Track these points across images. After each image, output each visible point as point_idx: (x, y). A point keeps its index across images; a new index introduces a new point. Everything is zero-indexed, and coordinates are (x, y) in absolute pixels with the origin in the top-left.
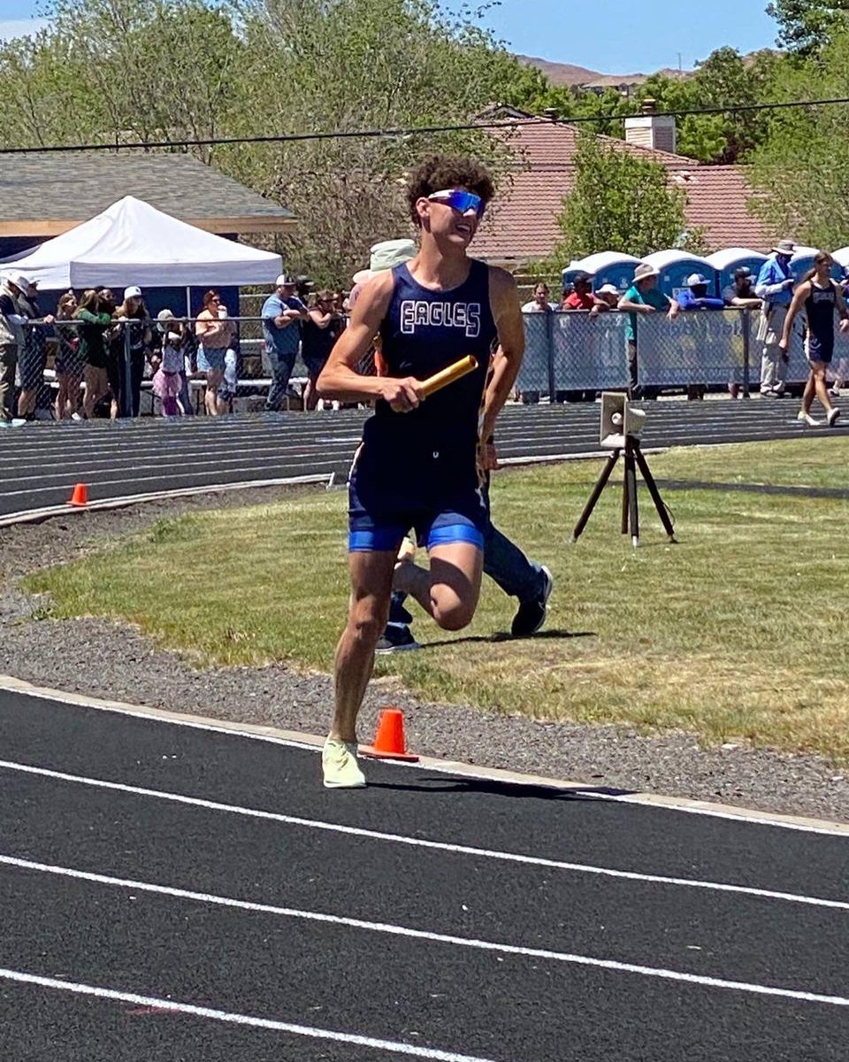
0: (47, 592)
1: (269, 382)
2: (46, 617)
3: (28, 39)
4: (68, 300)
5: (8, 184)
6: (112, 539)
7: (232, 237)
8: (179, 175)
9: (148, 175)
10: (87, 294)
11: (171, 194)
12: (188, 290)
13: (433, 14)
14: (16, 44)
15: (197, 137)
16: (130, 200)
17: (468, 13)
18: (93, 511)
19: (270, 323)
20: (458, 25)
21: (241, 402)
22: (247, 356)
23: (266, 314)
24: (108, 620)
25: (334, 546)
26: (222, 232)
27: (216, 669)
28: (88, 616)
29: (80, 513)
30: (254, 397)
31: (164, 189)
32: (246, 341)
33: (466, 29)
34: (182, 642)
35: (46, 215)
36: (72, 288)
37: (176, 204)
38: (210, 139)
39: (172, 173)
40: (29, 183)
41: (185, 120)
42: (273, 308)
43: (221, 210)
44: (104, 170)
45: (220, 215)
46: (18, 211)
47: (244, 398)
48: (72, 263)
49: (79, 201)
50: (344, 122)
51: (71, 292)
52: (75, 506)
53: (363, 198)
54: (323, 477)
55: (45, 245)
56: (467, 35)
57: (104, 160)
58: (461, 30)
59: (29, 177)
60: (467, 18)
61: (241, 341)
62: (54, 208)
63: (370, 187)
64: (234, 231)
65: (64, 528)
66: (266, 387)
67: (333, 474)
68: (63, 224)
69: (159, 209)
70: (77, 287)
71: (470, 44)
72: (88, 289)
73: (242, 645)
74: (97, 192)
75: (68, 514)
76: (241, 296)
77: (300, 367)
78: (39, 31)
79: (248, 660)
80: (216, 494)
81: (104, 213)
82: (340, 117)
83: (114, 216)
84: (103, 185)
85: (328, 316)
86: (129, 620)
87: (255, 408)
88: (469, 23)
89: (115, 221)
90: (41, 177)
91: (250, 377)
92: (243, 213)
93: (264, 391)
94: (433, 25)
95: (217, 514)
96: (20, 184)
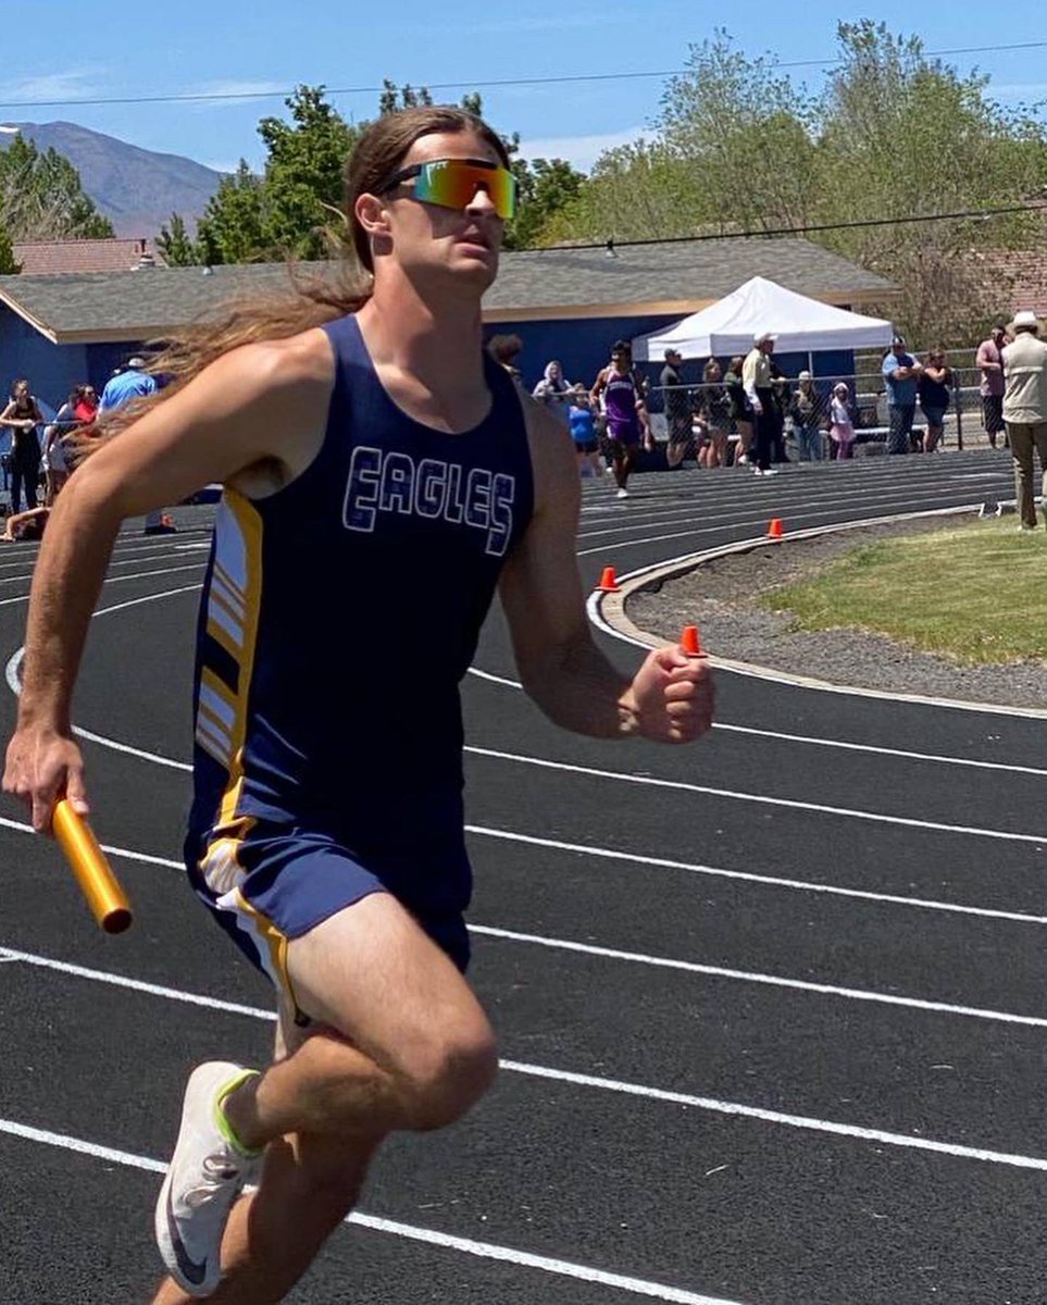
0: (788, 609)
1: (887, 430)
2: (798, 630)
3: (627, 148)
4: (711, 367)
5: (652, 270)
6: (814, 566)
7: (847, 308)
8: (798, 257)
9: (768, 257)
10: (735, 360)
11: (792, 274)
12: (810, 356)
13: (993, 112)
14: (617, 152)
15: (791, 225)
16: (758, 280)
17: (1024, 110)
18: (789, 541)
19: (890, 378)
20: (1016, 121)
21: (860, 448)
22: (862, 408)
23: (886, 371)
24: (856, 631)
25: (1029, 562)
26: (837, 303)
27: (976, 667)
28: (837, 627)
29: (779, 544)
30: (871, 444)
31: (786, 269)
32: (862, 395)
33: (1024, 123)
34: (935, 646)
35: (686, 296)
36: (713, 357)
37: (796, 282)
38: (803, 227)
39: (791, 256)
40: (667, 269)
41: (781, 211)
42: (890, 366)
43: (835, 285)
44: (732, 255)
45: (836, 290)
46: (663, 293)
47: (862, 445)
48: (712, 336)
49: (711, 283)
50: (919, 207)
51: (711, 361)
52: (771, 538)
53: (937, 270)
54: (972, 507)
55: (686, 322)
56: (1024, 128)
57: (731, 248)
58: (1019, 125)
59: (668, 264)
60: (1024, 114)
61: (857, 396)
62: (691, 289)
63: (943, 262)
64: (847, 302)
65: (768, 557)
66: (885, 435)
67: (983, 505)
68: (702, 302)
69: (784, 286)
70: (717, 355)
71: (1026, 134)
72: (737, 356)
73: (992, 646)
74: (728, 274)
75: (769, 544)
76: (855, 358)
77: (920, 416)
78: (637, 141)
79: (1001, 657)
80: (886, 524)
81: (737, 292)
82: (914, 204)
83: (746, 294)
84: (732, 268)
85: (943, 371)
86: (878, 629)
87: (871, 453)
88: (1025, 117)
89: (746, 300)
90: (679, 264)
91: (866, 427)
92: (855, 287)
93: (882, 437)
94: (993, 121)
95: (905, 540)
96: (660, 270)
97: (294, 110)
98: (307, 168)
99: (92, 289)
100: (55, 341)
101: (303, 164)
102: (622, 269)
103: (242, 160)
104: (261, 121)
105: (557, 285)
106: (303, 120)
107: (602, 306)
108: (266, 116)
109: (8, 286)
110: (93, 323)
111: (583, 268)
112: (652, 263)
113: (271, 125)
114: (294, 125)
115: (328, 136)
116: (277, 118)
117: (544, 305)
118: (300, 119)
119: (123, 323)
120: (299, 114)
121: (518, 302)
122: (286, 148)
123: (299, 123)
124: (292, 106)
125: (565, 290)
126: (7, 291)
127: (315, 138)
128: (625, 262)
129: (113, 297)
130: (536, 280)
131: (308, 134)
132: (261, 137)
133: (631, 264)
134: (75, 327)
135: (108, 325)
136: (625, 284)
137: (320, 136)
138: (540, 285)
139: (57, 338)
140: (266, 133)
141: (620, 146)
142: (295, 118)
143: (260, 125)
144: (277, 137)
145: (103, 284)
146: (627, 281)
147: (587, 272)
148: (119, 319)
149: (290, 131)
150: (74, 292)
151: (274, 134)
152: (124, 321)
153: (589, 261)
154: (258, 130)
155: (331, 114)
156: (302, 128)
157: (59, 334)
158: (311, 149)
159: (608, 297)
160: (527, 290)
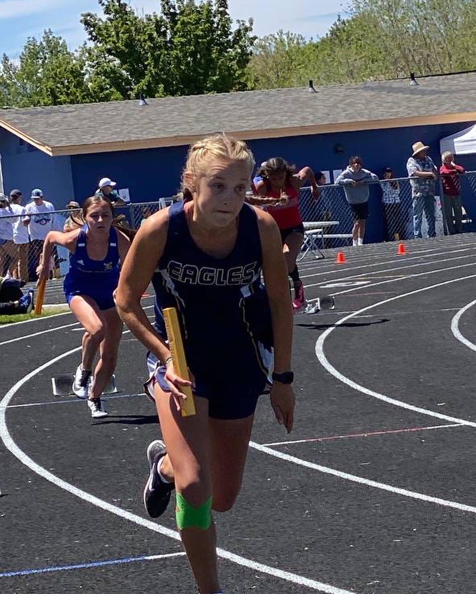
40: (454, 92)
46: (458, 108)
96: (449, 92)
97: (105, 6)
98: (117, 45)
99: (65, 117)
100: (51, 154)
101: (114, 42)
102: (423, 93)
103: (5, 55)
104: (82, 15)
105: (385, 105)
106: (110, 14)
107: (420, 117)
108: (86, 12)
109: (7, 118)
110: (74, 141)
111: (397, 93)
112: (443, 88)
113: (89, 18)
114: (105, 18)
115: (127, 24)
116: (93, 13)
117: (381, 118)
118: (108, 13)
119: (96, 140)
120: (107, 11)
121: (362, 117)
122: (100, 32)
123: (108, 16)
124: (103, 5)
125: (391, 108)
126: (7, 121)
127: (120, 26)
128: (425, 88)
129: (84, 122)
130: (368, 102)
131: (114, 23)
132: (83, 26)
133: (430, 89)
134: (63, 144)
135: (85, 142)
136: (430, 103)
137: (122, 24)
138: (373, 105)
139: (52, 151)
140: (87, 23)
141: (268, 35)
142: (105, 12)
143: (82, 18)
144: (94, 26)
145: (73, 114)
146: (431, 100)
147: (400, 95)
148: (93, 137)
149: (102, 21)
150: (54, 120)
151: (92, 24)
152: (96, 138)
153: (399, 88)
154: (81, 21)
155: (128, 9)
156: (110, 19)
157: (54, 149)
158: (117, 33)
159: (422, 111)
160: (366, 109)
